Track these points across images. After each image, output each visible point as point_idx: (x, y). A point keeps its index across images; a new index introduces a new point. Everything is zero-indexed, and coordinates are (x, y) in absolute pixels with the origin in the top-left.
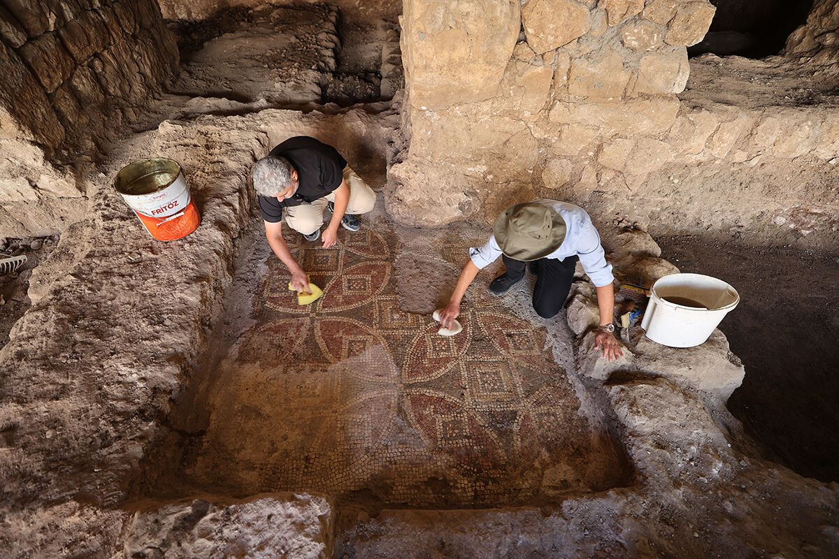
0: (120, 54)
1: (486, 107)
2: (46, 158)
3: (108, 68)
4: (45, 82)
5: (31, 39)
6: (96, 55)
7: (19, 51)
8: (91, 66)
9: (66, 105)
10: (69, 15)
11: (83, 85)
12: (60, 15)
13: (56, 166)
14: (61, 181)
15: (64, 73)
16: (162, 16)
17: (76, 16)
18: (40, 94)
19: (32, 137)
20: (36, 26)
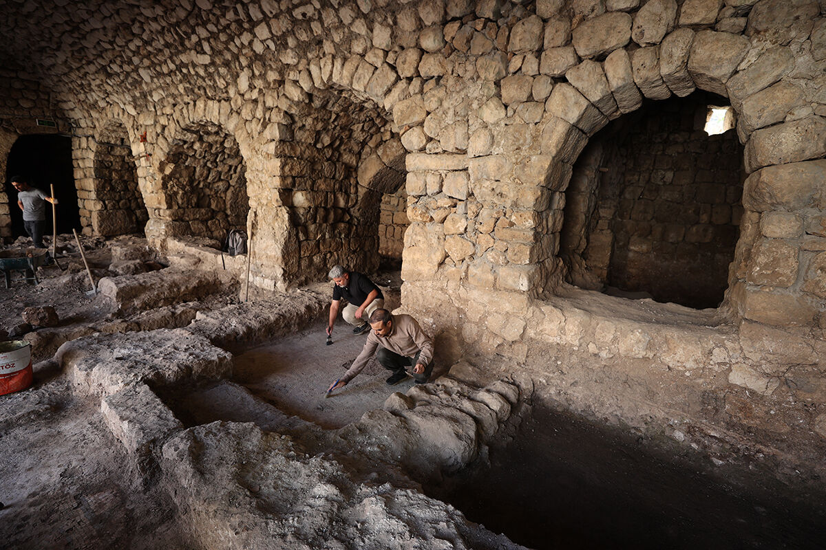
0: (342, 255)
1: (430, 284)
2: (283, 275)
3: (332, 257)
4: (302, 253)
5: (306, 240)
6: (330, 252)
7: (300, 242)
8: (325, 255)
9: (304, 263)
10: (327, 236)
11: (316, 259)
12: (324, 236)
13: (284, 279)
14: (283, 285)
15: (311, 253)
16: (378, 249)
17: (330, 238)
18: (297, 255)
19: (283, 267)
20: (312, 236)
